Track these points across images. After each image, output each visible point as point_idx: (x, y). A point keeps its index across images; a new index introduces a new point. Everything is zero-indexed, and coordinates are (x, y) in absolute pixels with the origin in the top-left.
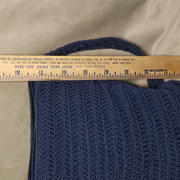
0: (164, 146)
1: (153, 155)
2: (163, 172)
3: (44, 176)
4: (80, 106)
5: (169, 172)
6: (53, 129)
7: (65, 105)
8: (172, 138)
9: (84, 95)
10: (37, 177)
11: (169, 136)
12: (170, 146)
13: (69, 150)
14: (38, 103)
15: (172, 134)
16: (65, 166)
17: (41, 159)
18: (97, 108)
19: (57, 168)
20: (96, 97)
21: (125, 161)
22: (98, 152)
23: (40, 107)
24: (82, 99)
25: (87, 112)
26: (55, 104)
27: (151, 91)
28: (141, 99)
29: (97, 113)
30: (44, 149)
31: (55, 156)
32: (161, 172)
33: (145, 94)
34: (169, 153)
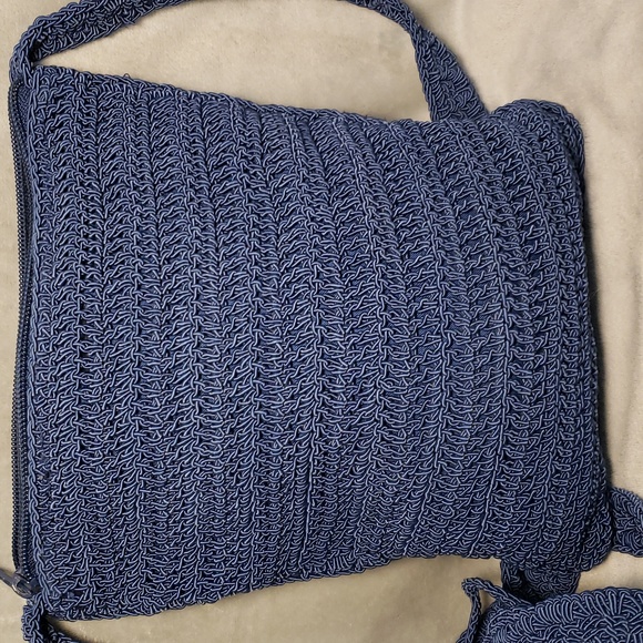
0: (485, 295)
1: (447, 328)
2: (480, 386)
3: (58, 409)
4: (190, 179)
5: (503, 388)
6: (94, 251)
7: (134, 175)
8: (515, 269)
9: (204, 140)
10: (37, 413)
11: (503, 264)
12: (506, 297)
13: (147, 318)
14: (38, 172)
15: (513, 256)
16: (134, 372)
17: (48, 349)
18: (248, 186)
19: (104, 379)
20: (245, 145)
21: (341, 349)
22: (248, 320)
23: (49, 186)
24: (195, 153)
25: (214, 197)
26: (98, 171)
27: (447, 126)
28: (410, 151)
29: (250, 201)
30: (58, 315)
31: (97, 337)
32: (475, 387)
33: (424, 138)
34: (504, 322)
